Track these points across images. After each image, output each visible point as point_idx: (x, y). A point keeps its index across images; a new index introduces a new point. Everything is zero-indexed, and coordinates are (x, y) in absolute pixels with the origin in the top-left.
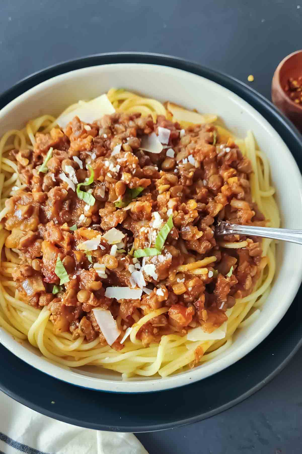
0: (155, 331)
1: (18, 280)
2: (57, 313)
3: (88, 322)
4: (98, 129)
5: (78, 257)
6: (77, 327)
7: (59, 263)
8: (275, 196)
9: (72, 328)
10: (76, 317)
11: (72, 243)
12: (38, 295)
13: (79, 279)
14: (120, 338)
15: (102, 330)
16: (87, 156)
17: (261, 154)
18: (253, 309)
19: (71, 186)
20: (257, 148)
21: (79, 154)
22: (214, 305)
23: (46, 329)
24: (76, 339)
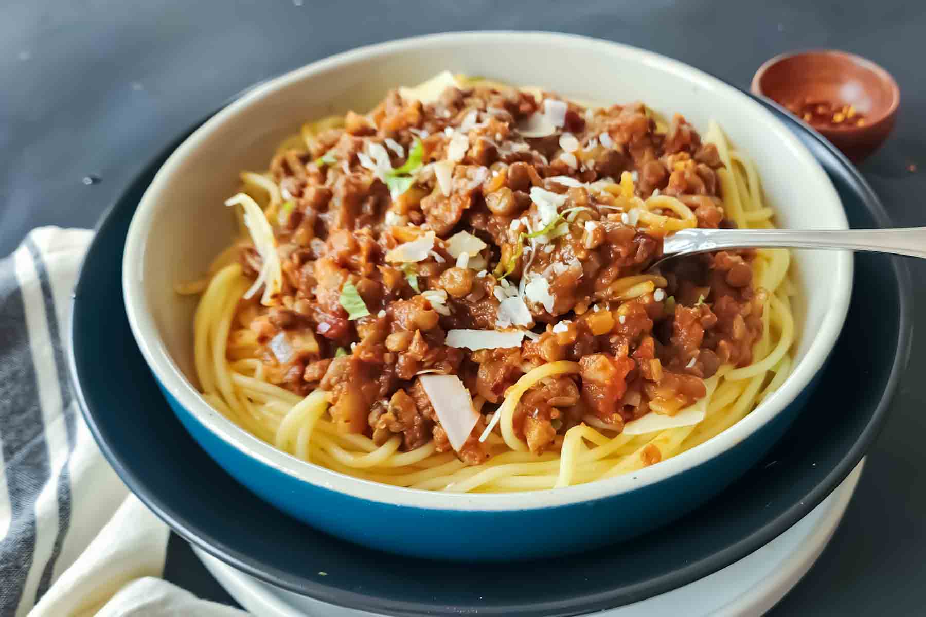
0: (555, 414)
1: (262, 339)
2: (341, 378)
3: (407, 398)
5: (388, 280)
7: (349, 289)
8: (774, 219)
9: (374, 414)
10: (383, 390)
11: (376, 256)
12: (304, 361)
13: (390, 318)
14: (476, 433)
15: (440, 416)
16: (413, 137)
17: (739, 156)
19: (377, 174)
21: (397, 136)
22: (675, 360)
23: (316, 430)
24: (380, 443)
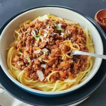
0: (55, 78)
1: (16, 61)
2: (26, 70)
3: (35, 74)
4: (43, 23)
5: (34, 55)
6: (32, 75)
7: (28, 57)
8: (93, 45)
9: (30, 75)
10: (32, 72)
11: (32, 51)
12: (22, 66)
13: (34, 62)
14: (44, 80)
15: (39, 77)
16: (39, 29)
17: (89, 34)
18: (85, 76)
19: (34, 36)
20: (89, 32)
21: (37, 28)
22: (73, 72)
23: (23, 76)
24: (31, 79)
